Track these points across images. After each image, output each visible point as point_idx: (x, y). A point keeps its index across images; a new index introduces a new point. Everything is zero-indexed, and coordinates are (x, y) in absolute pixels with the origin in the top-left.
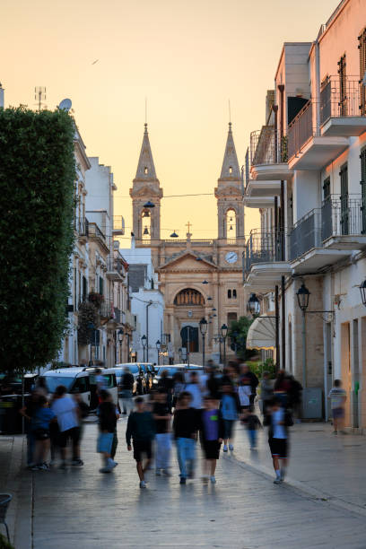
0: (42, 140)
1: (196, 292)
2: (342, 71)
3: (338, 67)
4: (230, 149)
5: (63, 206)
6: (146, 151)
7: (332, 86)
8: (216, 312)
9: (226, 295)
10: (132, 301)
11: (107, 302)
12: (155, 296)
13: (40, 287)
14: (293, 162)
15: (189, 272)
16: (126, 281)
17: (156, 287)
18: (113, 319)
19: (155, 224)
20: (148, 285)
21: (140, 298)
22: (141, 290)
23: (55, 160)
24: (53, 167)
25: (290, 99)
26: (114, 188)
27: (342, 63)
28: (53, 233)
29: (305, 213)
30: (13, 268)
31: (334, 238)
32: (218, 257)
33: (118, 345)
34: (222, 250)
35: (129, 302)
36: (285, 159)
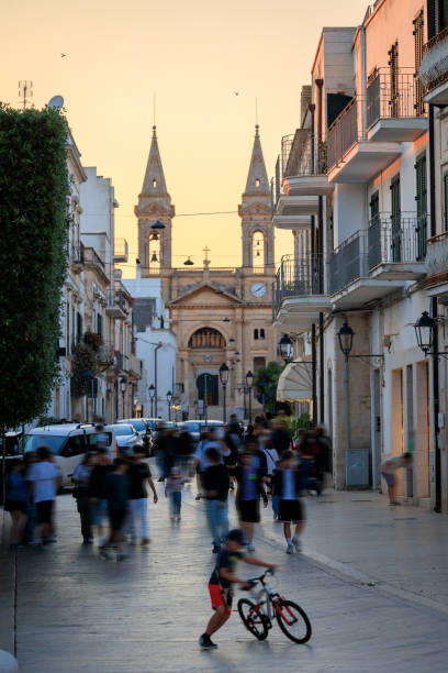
0: (27, 147)
1: (214, 332)
2: (393, 63)
3: (388, 58)
4: (257, 157)
5: (53, 226)
6: (155, 160)
7: (382, 80)
8: (240, 357)
9: (252, 335)
10: (138, 343)
11: (107, 344)
12: (165, 337)
13: (25, 326)
14: (334, 173)
15: (207, 307)
16: (129, 319)
17: (166, 326)
18: (114, 365)
19: (166, 248)
20: (156, 323)
21: (147, 339)
22: (148, 329)
23: (43, 171)
24: (40, 179)
25: (330, 96)
26: (115, 205)
27: (393, 53)
28: (40, 260)
29: (348, 236)
31: (383, 266)
32: (242, 289)
33: (120, 396)
34: (247, 281)
35: (133, 344)
36: (324, 170)
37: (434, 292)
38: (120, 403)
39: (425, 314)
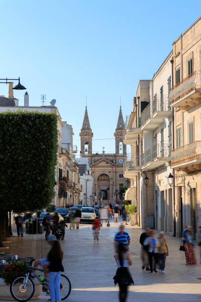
0: (45, 124)
1: (107, 175)
2: (162, 93)
3: (160, 91)
4: (121, 117)
5: (53, 149)
6: (86, 118)
7: (157, 99)
8: (115, 184)
9: (119, 176)
10: (80, 179)
11: (70, 180)
12: (90, 178)
13: (44, 179)
14: (142, 128)
15: (104, 167)
16: (78, 171)
17: (90, 173)
18: (73, 187)
19: (90, 147)
20: (87, 173)
21: (83, 178)
22: (84, 175)
23: (50, 131)
24: (49, 134)
25: (142, 102)
26: (73, 134)
27: (162, 89)
28: (49, 159)
29: (147, 149)
30: (34, 172)
31: (158, 158)
32: (116, 160)
33: (75, 197)
34: (117, 158)
35: (79, 179)
36: (140, 126)
37: (173, 167)
38: (75, 199)
39: (170, 174)
